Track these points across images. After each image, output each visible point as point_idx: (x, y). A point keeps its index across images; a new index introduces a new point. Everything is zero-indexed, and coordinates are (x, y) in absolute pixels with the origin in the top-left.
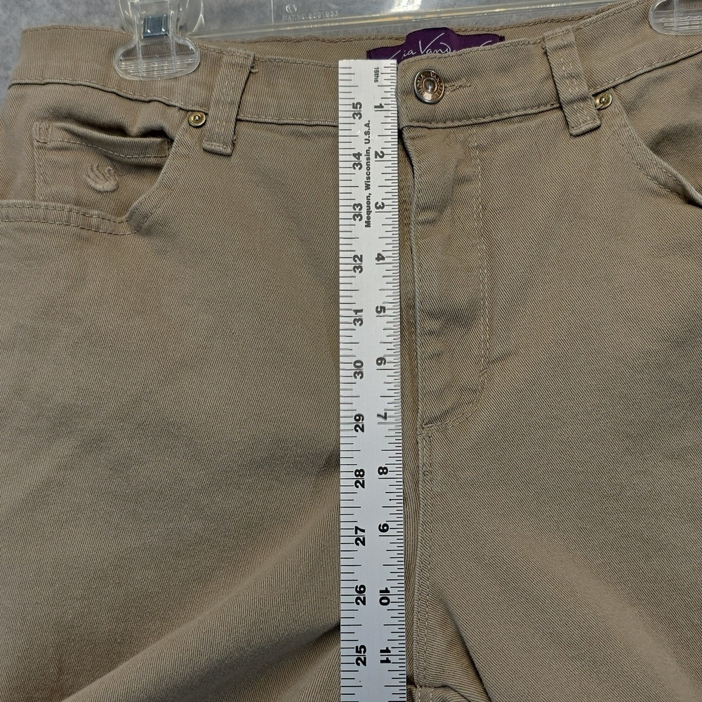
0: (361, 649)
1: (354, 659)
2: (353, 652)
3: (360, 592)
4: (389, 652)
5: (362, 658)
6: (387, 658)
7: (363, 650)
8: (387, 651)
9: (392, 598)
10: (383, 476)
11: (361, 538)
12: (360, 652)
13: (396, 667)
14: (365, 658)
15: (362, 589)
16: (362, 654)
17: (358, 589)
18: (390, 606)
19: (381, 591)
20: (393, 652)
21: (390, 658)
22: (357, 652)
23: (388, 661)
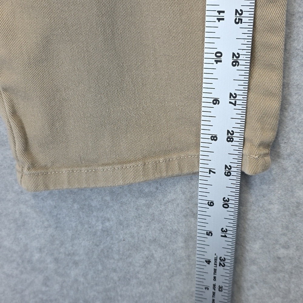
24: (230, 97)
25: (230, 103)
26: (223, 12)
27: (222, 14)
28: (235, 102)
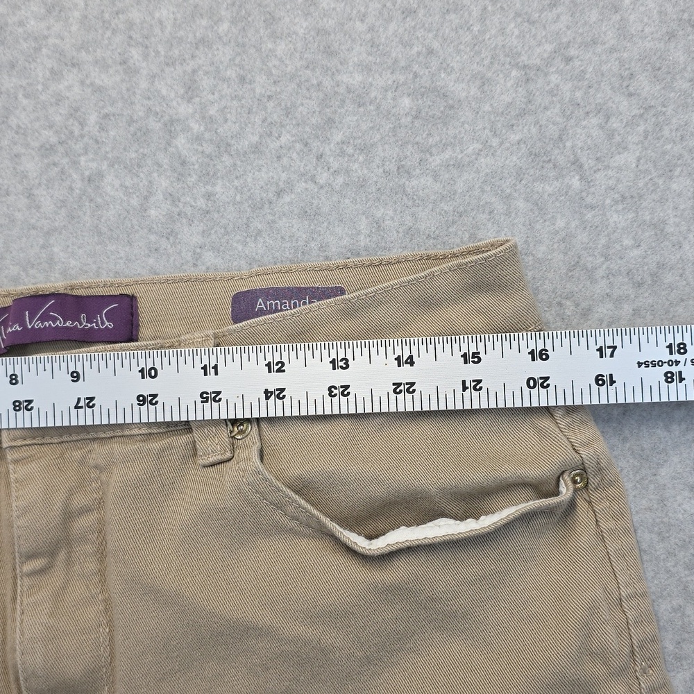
0: (204, 397)
1: (215, 405)
2: (207, 405)
3: (144, 400)
4: (206, 366)
5: (213, 395)
6: (213, 368)
7: (205, 395)
8: (204, 368)
9: (150, 365)
10: (19, 379)
11: (87, 401)
12: (207, 398)
13: (221, 357)
14: (214, 393)
15: (141, 398)
16: (209, 396)
17: (142, 403)
18: (158, 366)
19: (143, 377)
20: (205, 362)
21: (212, 365)
22: (207, 402)
23: (215, 367)
24: (88, 398)
25: (79, 399)
26: (216, 374)
27: (213, 371)
28: (81, 407)
